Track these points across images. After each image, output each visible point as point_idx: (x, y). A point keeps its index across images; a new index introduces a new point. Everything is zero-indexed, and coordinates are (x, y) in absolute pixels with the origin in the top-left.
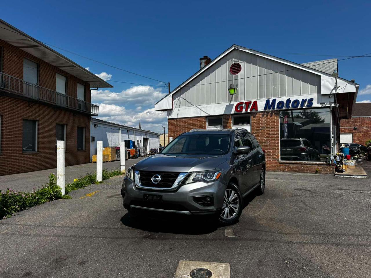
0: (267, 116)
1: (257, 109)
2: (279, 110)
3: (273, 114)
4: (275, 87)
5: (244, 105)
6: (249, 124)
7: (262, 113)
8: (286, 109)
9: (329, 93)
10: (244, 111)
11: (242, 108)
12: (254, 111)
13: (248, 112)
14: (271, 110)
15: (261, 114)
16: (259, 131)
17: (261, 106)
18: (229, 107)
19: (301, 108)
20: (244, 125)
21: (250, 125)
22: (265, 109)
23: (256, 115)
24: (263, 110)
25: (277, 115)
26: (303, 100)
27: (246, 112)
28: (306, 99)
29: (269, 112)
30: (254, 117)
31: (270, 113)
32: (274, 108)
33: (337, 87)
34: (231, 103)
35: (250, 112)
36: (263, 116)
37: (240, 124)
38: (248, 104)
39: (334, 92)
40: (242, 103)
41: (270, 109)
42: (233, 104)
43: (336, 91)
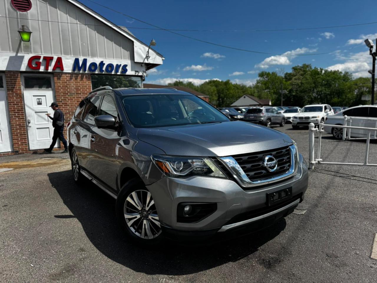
0: (76, 79)
1: (62, 69)
2: (92, 73)
3: (83, 77)
4: (84, 44)
5: (41, 60)
6: (50, 89)
7: (70, 75)
8: (99, 73)
9: (142, 61)
10: (42, 69)
11: (39, 65)
12: (58, 70)
13: (49, 71)
14: (81, 72)
15: (67, 75)
16: (67, 98)
17: (68, 65)
18: (16, 60)
19: (115, 73)
20: (43, 89)
21: (53, 90)
22: (74, 69)
23: (61, 76)
24: (70, 72)
25: (88, 79)
26: (117, 65)
27: (45, 71)
28: (120, 65)
29: (78, 75)
30: (59, 79)
31: (80, 76)
32: (85, 70)
33: (148, 56)
34: (19, 55)
35: (51, 71)
36: (71, 79)
37: (36, 87)
38: (48, 60)
39: (146, 61)
40: (39, 57)
41: (79, 70)
42: (22, 57)
43: (148, 60)
